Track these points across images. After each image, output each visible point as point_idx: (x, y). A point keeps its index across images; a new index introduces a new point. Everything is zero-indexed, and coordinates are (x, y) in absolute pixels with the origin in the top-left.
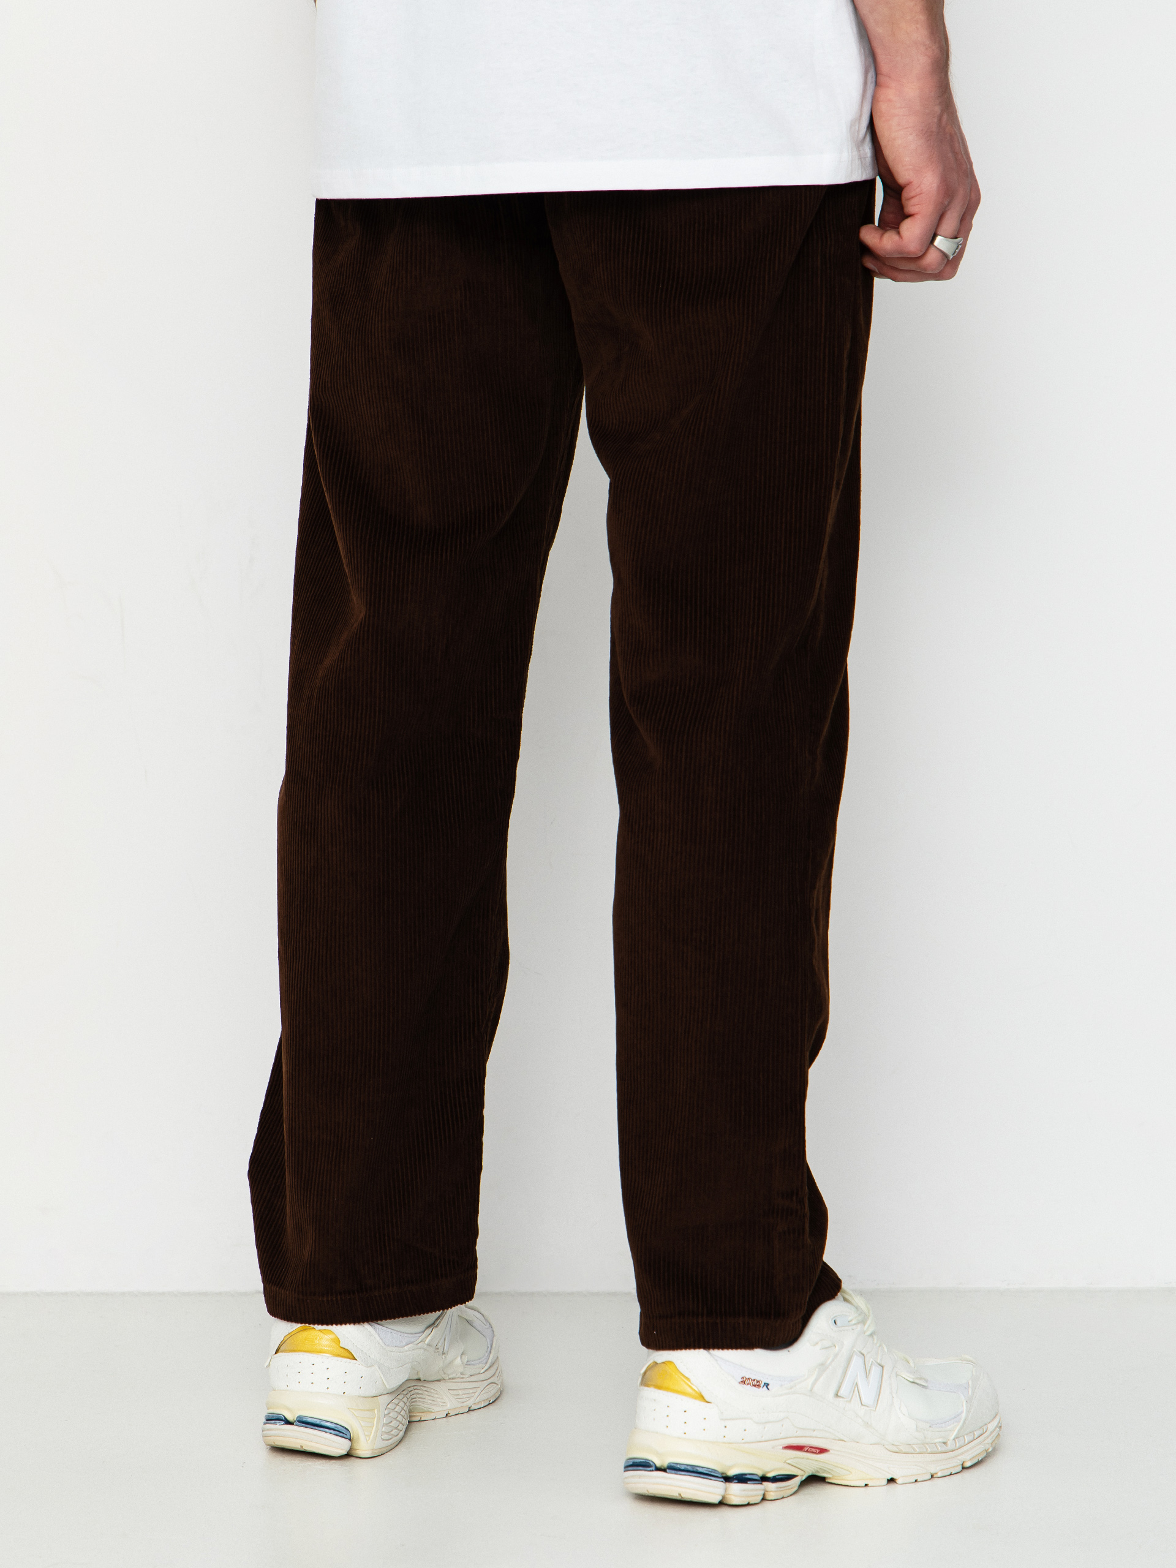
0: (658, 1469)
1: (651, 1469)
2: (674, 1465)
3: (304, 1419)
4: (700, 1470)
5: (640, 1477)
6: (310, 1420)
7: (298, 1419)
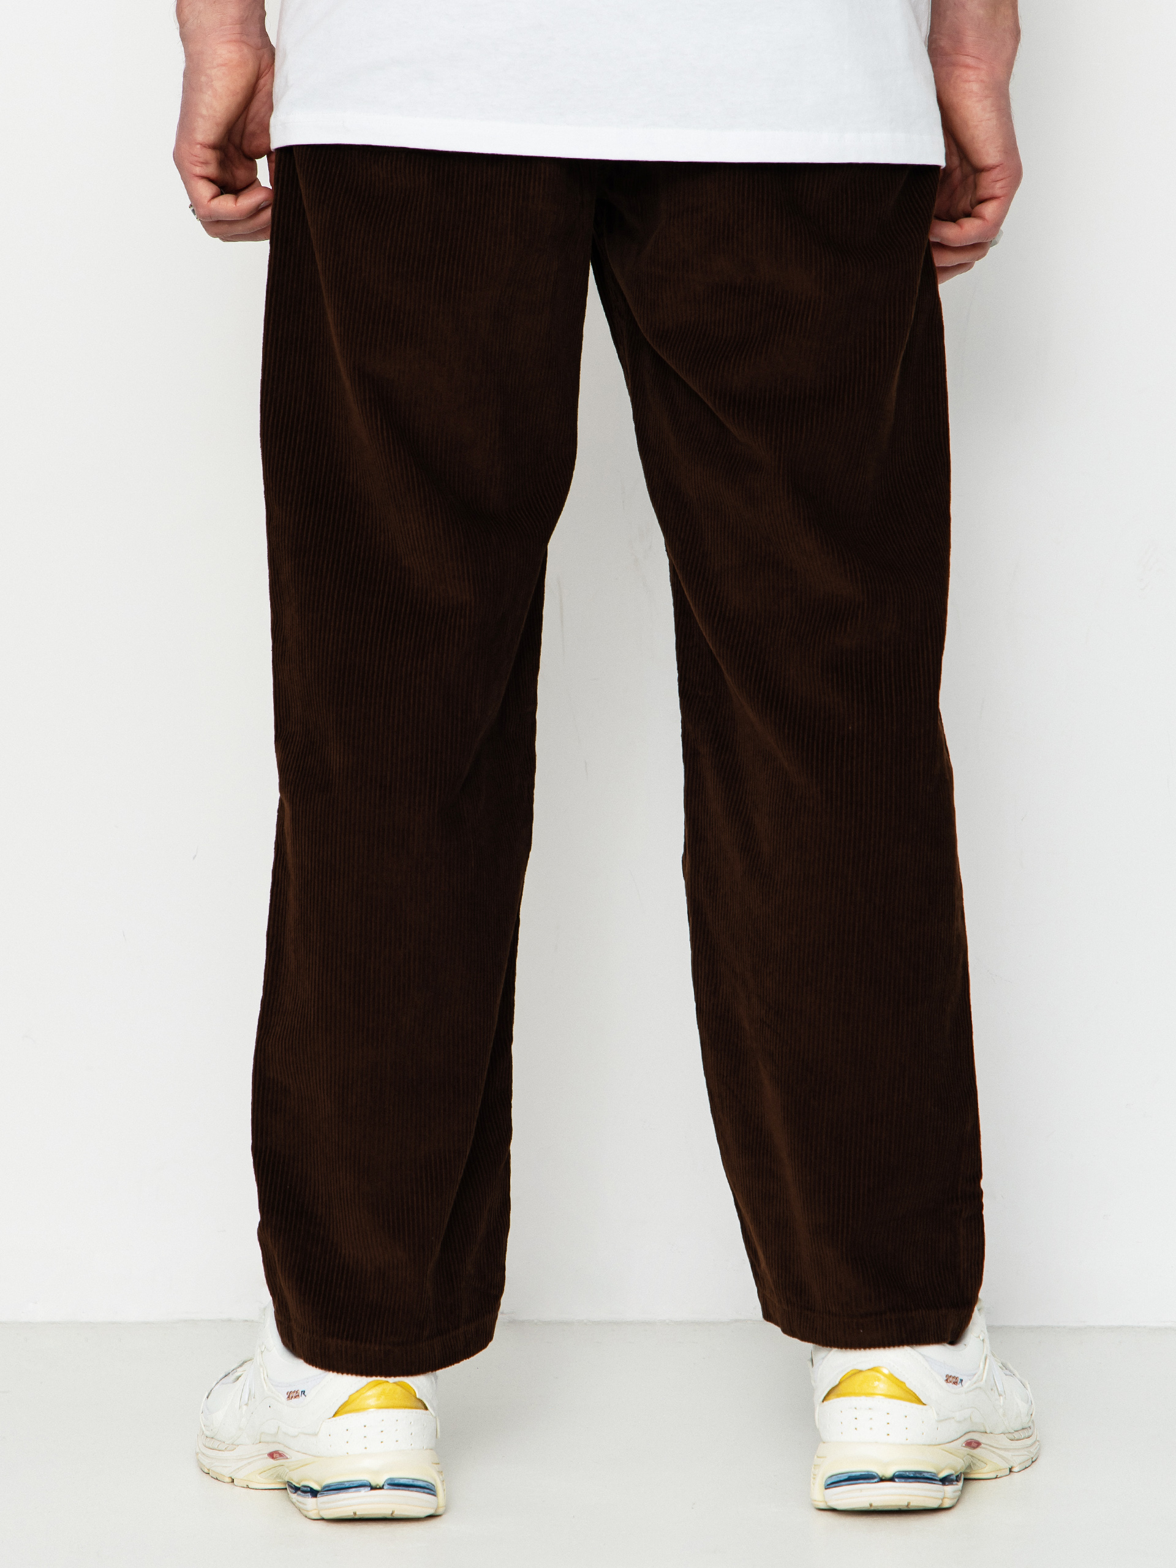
0: (882, 1480)
1: (876, 1480)
2: (904, 1473)
3: (396, 1482)
4: (926, 1475)
5: (861, 1490)
6: (402, 1481)
7: (389, 1482)
